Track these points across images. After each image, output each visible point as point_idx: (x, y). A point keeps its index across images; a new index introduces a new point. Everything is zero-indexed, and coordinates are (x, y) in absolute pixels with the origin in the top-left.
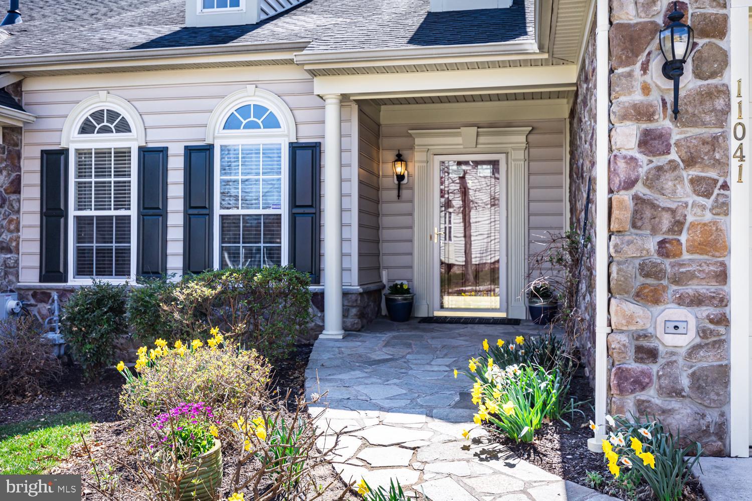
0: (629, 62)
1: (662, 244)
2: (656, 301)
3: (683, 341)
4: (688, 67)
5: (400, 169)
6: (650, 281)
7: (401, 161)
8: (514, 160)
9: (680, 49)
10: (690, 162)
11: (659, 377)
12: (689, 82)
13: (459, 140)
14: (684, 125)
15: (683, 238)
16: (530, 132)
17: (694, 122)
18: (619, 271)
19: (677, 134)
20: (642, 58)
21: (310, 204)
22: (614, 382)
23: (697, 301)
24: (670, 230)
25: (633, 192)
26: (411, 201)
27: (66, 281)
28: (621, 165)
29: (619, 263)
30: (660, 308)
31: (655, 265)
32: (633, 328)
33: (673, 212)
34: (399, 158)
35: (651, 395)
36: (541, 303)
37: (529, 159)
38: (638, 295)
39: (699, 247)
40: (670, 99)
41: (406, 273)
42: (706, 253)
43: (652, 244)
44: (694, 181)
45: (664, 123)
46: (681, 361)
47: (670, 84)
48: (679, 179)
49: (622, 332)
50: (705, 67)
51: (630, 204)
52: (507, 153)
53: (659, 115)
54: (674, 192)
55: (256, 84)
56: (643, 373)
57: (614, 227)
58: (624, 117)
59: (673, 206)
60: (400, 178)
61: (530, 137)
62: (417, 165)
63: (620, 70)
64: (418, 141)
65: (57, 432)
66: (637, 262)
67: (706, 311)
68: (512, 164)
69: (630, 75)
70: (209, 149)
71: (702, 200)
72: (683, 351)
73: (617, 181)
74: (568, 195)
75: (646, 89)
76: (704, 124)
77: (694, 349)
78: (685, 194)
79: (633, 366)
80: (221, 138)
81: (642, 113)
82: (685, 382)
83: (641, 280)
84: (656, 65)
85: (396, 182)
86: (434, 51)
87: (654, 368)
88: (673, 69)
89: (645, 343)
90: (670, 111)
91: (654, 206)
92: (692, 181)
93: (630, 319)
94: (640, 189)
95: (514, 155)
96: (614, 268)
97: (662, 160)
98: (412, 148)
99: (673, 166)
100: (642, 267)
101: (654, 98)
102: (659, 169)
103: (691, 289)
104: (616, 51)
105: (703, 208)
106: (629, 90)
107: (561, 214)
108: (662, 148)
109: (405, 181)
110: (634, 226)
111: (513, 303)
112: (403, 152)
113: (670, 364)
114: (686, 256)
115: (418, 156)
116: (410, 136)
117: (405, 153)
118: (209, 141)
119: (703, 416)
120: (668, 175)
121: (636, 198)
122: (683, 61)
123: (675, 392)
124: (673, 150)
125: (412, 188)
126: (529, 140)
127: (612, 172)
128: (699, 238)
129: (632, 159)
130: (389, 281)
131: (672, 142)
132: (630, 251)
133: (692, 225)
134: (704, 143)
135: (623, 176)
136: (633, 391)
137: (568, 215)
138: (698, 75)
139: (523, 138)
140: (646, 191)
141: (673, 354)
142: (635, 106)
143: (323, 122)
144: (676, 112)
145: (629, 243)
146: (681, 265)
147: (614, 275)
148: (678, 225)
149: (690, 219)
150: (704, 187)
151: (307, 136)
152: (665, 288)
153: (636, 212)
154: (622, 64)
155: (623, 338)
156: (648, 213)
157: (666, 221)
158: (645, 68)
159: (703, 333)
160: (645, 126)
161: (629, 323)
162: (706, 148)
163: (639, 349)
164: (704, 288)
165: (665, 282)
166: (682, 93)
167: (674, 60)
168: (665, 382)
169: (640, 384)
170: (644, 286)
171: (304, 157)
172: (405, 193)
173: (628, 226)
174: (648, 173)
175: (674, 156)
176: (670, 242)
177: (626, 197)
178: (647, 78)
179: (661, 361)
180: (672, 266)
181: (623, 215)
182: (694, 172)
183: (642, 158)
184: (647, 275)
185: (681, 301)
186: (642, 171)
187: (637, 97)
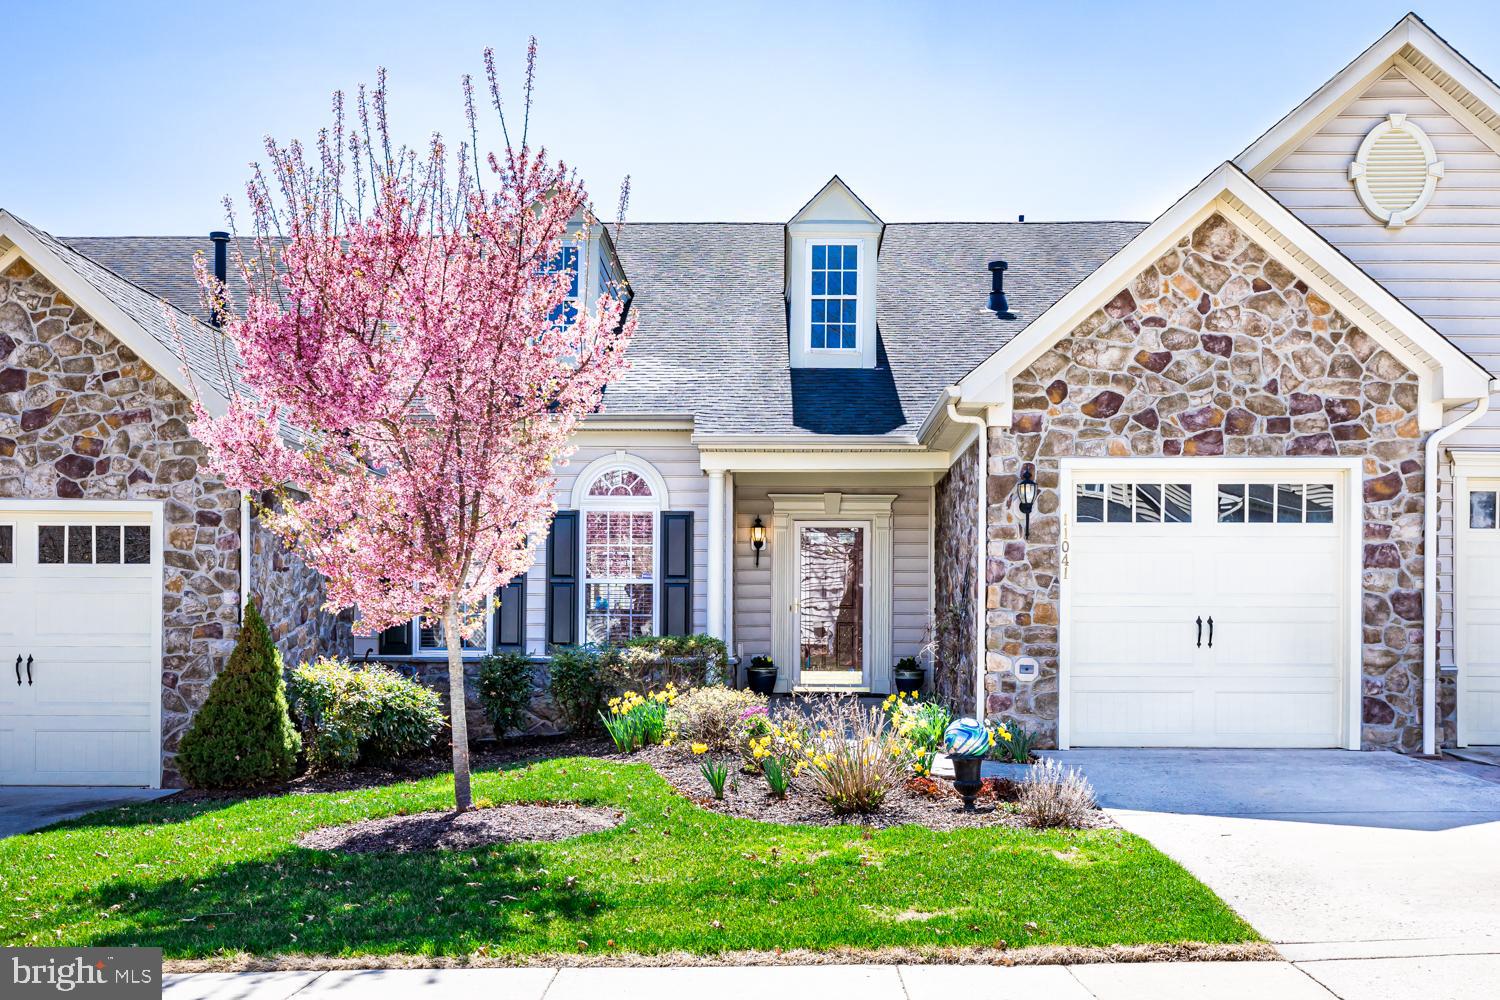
0: (999, 500)
1: (1018, 617)
2: (1015, 653)
3: (1031, 678)
4: (1035, 507)
5: (758, 534)
6: (1011, 640)
7: (762, 527)
8: (879, 528)
9: (1030, 497)
10: (1036, 565)
11: (1016, 701)
12: (1035, 514)
13: (821, 505)
14: (1033, 542)
15: (1032, 613)
16: (895, 500)
17: (1038, 540)
18: (993, 634)
19: (1028, 547)
20: (1007, 498)
21: (683, 573)
22: (989, 704)
23: (1039, 653)
24: (1024, 608)
25: (1001, 583)
26: (769, 569)
27: (411, 653)
28: (994, 566)
29: (992, 629)
30: (1017, 657)
31: (1015, 630)
32: (1001, 670)
33: (1026, 596)
34: (758, 523)
35: (1011, 712)
36: (907, 675)
37: (894, 528)
38: (1004, 649)
39: (1041, 619)
40: (1024, 525)
41: (764, 646)
42: (1045, 623)
43: (1012, 618)
44: (1039, 578)
45: (1019, 540)
46: (1029, 690)
47: (1024, 516)
48: (1029, 576)
49: (994, 673)
50: (1045, 506)
51: (999, 592)
52: (871, 521)
53: (1017, 535)
54: (1026, 584)
55: (626, 449)
56: (1006, 698)
57: (990, 606)
58: (996, 536)
59: (1026, 593)
60: (758, 544)
61: (895, 504)
62: (776, 531)
63: (994, 506)
64: (777, 505)
65: (553, 763)
66: (1003, 629)
67: (1044, 659)
68: (877, 532)
69: (999, 509)
70: (574, 516)
71: (1042, 589)
72: (1031, 685)
73: (991, 576)
74: (933, 565)
75: (1009, 518)
76: (1044, 542)
77: (1037, 684)
78: (1033, 585)
79: (1002, 695)
80: (586, 505)
81: (1006, 533)
82: (1032, 704)
83: (1006, 639)
84: (1015, 504)
85: (754, 548)
86: (824, 440)
87: (1013, 696)
88: (1026, 508)
89: (1007, 680)
90: (1024, 533)
91: (1014, 593)
92: (1037, 577)
93: (999, 665)
94: (1005, 581)
95: (878, 522)
96: (989, 632)
97: (1018, 564)
98: (770, 511)
99: (1026, 567)
100: (1006, 631)
101: (1014, 525)
102: (1017, 569)
103: (1036, 645)
104: (992, 493)
105: (1044, 594)
106: (999, 518)
107: (926, 586)
108: (1019, 556)
109: (763, 548)
110: (1002, 605)
111: (876, 677)
112: (762, 517)
113: (1023, 692)
114: (1033, 624)
115: (778, 521)
116: (770, 499)
117: (763, 517)
118: (574, 508)
119: (1043, 725)
120: (1023, 573)
121: (1003, 588)
122: (1031, 504)
123: (1026, 710)
124: (1026, 557)
125: (770, 555)
126: (894, 508)
127: (988, 571)
128: (1041, 613)
129: (1001, 562)
130: (745, 654)
131: (1025, 552)
132: (999, 622)
133: (1037, 605)
134: (1045, 553)
135: (995, 574)
136: (1000, 710)
137: (934, 587)
138: (1041, 510)
139: (888, 506)
140: (1010, 583)
141: (1024, 686)
142: (1003, 530)
143: (707, 490)
144: (1027, 534)
145: (999, 616)
146: (1030, 630)
147: (989, 637)
148: (1028, 605)
149: (1035, 601)
150: (1043, 581)
151: (680, 505)
152: (1020, 645)
153: (1003, 596)
154: (995, 502)
155: (996, 677)
156: (1010, 597)
157: (1021, 603)
158: (1009, 505)
159: (1043, 673)
160: (1009, 541)
161: (998, 667)
162: (1045, 557)
163: (1004, 684)
164: (1045, 645)
165: (1020, 641)
166: (1031, 522)
167: (1026, 504)
168: (1020, 704)
169: (1005, 705)
170: (1007, 644)
171: (677, 526)
172: (763, 561)
173: (998, 605)
174: (1010, 571)
175: (1026, 561)
176: (1023, 615)
177: (997, 587)
178: (1010, 511)
179: (1018, 691)
180: (1025, 631)
181: (996, 598)
182: (1039, 571)
183: (1008, 563)
184: (1009, 637)
185: (1031, 653)
186: (1007, 571)
187: (1004, 523)
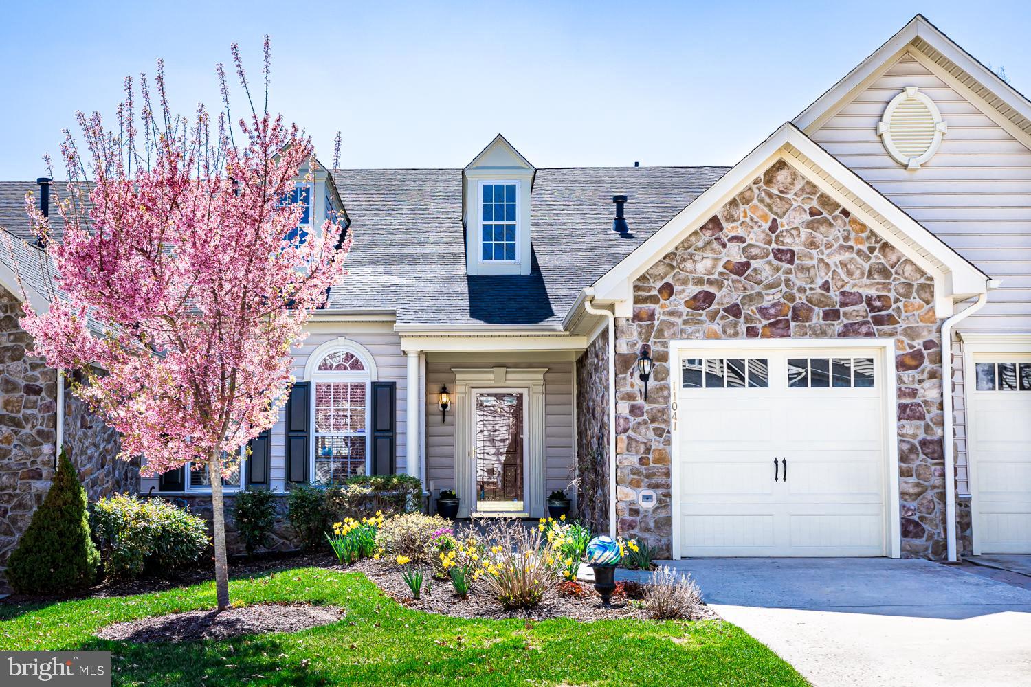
0: (625, 372)
1: (640, 459)
2: (638, 487)
3: (651, 505)
4: (651, 376)
5: (444, 398)
6: (635, 477)
7: (447, 393)
8: (534, 393)
9: (647, 370)
10: (653, 420)
11: (640, 523)
12: (652, 383)
13: (491, 377)
14: (650, 403)
15: (650, 456)
16: (546, 372)
17: (654, 401)
18: (621, 472)
19: (647, 407)
20: (630, 370)
21: (388, 428)
22: (619, 525)
23: (656, 486)
24: (644, 453)
25: (627, 434)
26: (453, 424)
27: (183, 490)
28: (622, 421)
29: (621, 469)
30: (640, 489)
31: (637, 469)
32: (628, 499)
33: (645, 444)
34: (444, 390)
35: (637, 531)
36: (557, 504)
37: (546, 393)
38: (630, 483)
39: (656, 461)
40: (643, 390)
41: (450, 483)
42: (660, 463)
43: (636, 460)
44: (655, 430)
45: (640, 401)
46: (650, 515)
47: (643, 384)
48: (648, 428)
49: (623, 501)
50: (659, 376)
51: (626, 440)
52: (528, 388)
53: (638, 398)
54: (646, 434)
55: (345, 336)
56: (632, 521)
57: (618, 451)
58: (623, 399)
59: (646, 441)
60: (445, 406)
61: (547, 375)
62: (457, 396)
63: (621, 376)
64: (458, 377)
65: (291, 572)
66: (629, 468)
67: (660, 491)
68: (533, 396)
69: (625, 378)
70: (306, 386)
71: (658, 438)
72: (651, 510)
73: (619, 429)
74: (576, 421)
75: (632, 385)
76: (659, 403)
77: (655, 510)
78: (651, 435)
79: (630, 518)
80: (315, 378)
81: (630, 397)
82: (652, 525)
83: (631, 476)
84: (637, 375)
85: (441, 409)
86: (493, 328)
87: (638, 519)
88: (644, 378)
89: (633, 506)
90: (643, 396)
91: (637, 441)
93: (627, 495)
94: (630, 433)
95: (533, 389)
96: (619, 471)
97: (639, 419)
98: (453, 381)
99: (645, 422)
100: (631, 470)
101: (636, 390)
102: (639, 423)
103: (654, 481)
104: (619, 367)
105: (659, 442)
106: (625, 385)
107: (571, 436)
108: (640, 413)
109: (448, 409)
110: (628, 450)
111: (534, 505)
112: (447, 385)
113: (645, 516)
114: (651, 465)
115: (459, 389)
116: (453, 372)
118: (306, 380)
119: (660, 541)
120: (643, 427)
121: (629, 437)
122: (648, 375)
123: (647, 530)
124: (645, 414)
125: (453, 414)
126: (546, 378)
127: (617, 425)
128: (657, 457)
129: (627, 418)
130: (435, 489)
131: (645, 410)
132: (626, 463)
133: (654, 450)
134: (659, 411)
135: (622, 427)
136: (628, 530)
137: (576, 437)
138: (656, 379)
139: (541, 377)
140: (633, 434)
141: (646, 511)
142: (627, 394)
143: (406, 366)
144: (646, 397)
145: (626, 459)
146: (650, 469)
147: (619, 474)
148: (648, 450)
149: (653, 447)
150: (659, 432)
151: (386, 376)
152: (642, 480)
153: (628, 444)
154: (621, 373)
155: (624, 505)
156: (634, 444)
157: (642, 448)
158: (632, 375)
159: (660, 501)
160: (632, 402)
161: (626, 497)
162: (660, 414)
163: (631, 510)
164: (661, 480)
165: (642, 477)
166: (649, 388)
167: (645, 374)
168: (643, 525)
169: (632, 526)
170: (633, 479)
171: (384, 393)
172: (448, 418)
173: (625, 451)
174: (634, 425)
175: (645, 417)
176: (644, 458)
177: (623, 437)
178: (633, 380)
179: (641, 515)
180: (646, 470)
181: (623, 445)
182: (655, 425)
183: (632, 418)
184: (634, 474)
185: (650, 486)
186: (631, 425)
187: (628, 389)
